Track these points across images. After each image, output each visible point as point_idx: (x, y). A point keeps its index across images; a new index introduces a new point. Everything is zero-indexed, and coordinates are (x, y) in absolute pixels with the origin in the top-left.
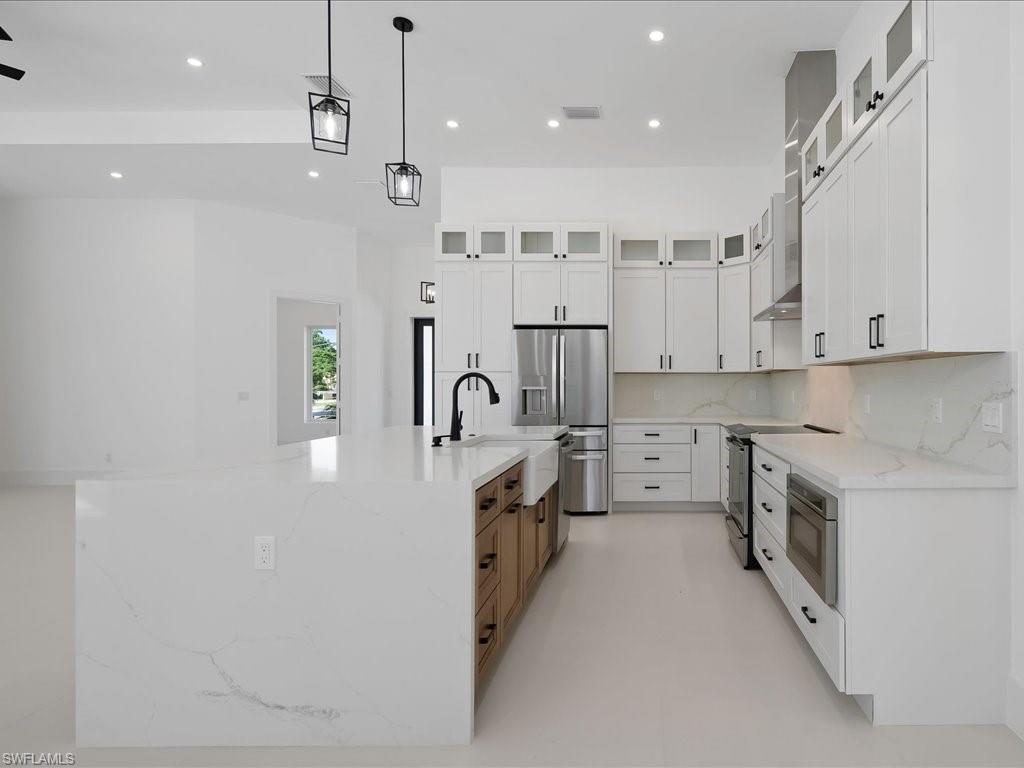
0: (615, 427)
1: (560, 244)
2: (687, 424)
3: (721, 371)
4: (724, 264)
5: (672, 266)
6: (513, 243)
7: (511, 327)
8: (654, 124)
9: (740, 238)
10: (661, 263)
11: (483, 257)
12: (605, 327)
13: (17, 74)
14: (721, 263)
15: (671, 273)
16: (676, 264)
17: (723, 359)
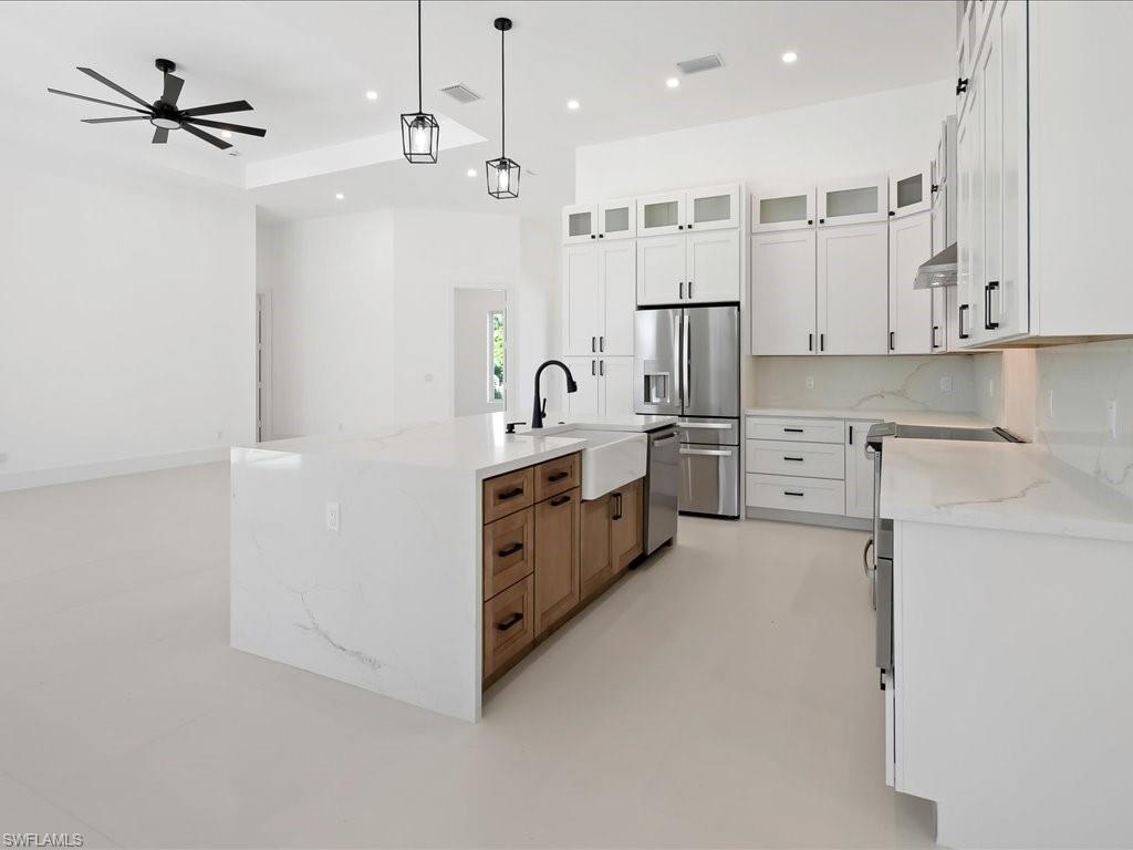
0: (748, 419)
1: (686, 214)
2: (841, 419)
3: (891, 352)
4: (897, 215)
5: (825, 224)
6: (637, 218)
7: (635, 308)
8: (790, 57)
9: (918, 178)
10: (810, 222)
11: (608, 236)
12: (737, 304)
13: (261, 133)
14: (892, 214)
15: (823, 234)
16: (830, 221)
17: (895, 337)
